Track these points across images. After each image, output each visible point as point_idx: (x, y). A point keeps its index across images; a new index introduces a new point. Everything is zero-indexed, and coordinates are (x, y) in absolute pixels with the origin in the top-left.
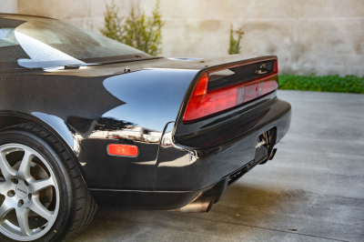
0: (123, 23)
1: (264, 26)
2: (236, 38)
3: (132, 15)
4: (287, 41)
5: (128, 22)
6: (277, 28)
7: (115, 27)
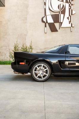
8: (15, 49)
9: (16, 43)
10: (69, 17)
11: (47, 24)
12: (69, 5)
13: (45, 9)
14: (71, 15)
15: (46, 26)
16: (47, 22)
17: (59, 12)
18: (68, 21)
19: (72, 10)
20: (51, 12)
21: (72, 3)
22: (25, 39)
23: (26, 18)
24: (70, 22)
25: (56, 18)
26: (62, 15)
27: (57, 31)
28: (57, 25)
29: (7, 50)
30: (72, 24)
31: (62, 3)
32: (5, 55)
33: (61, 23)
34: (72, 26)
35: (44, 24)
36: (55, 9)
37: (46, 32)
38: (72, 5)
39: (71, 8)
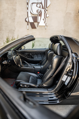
0: (10, 40)
1: (39, 41)
2: (34, 43)
3: (13, 38)
4: (43, 43)
5: (12, 40)
6: (41, 41)
7: (9, 41)
8: (7, 40)
9: (7, 36)
10: (44, 19)
11: (29, 23)
12: (45, 10)
13: (28, 12)
14: (45, 17)
15: (28, 25)
16: (29, 22)
17: (38, 15)
18: (43, 22)
19: (46, 14)
20: (32, 15)
21: (46, 9)
22: (14, 33)
23: (15, 18)
24: (45, 22)
25: (35, 19)
26: (39, 17)
27: (36, 28)
28: (36, 24)
29: (2, 41)
30: (46, 24)
31: (39, 8)
32: (1, 44)
33: (39, 23)
34: (46, 25)
35: (27, 23)
36: (35, 12)
37: (28, 29)
38: (46, 10)
39: (45, 13)
